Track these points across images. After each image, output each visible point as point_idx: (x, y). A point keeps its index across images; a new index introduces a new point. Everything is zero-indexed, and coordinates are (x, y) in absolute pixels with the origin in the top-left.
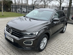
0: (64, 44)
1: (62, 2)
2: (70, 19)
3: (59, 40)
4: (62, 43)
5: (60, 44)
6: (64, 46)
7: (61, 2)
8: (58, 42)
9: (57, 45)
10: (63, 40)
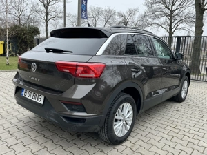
0: (196, 142)
1: (173, 30)
2: (203, 71)
3: (177, 131)
4: (189, 140)
5: (182, 142)
6: (196, 147)
7: (171, 29)
8: (175, 135)
9: (173, 145)
10: (191, 128)
